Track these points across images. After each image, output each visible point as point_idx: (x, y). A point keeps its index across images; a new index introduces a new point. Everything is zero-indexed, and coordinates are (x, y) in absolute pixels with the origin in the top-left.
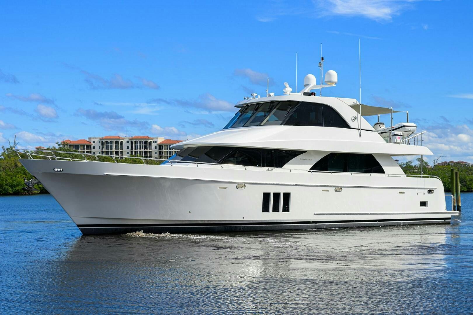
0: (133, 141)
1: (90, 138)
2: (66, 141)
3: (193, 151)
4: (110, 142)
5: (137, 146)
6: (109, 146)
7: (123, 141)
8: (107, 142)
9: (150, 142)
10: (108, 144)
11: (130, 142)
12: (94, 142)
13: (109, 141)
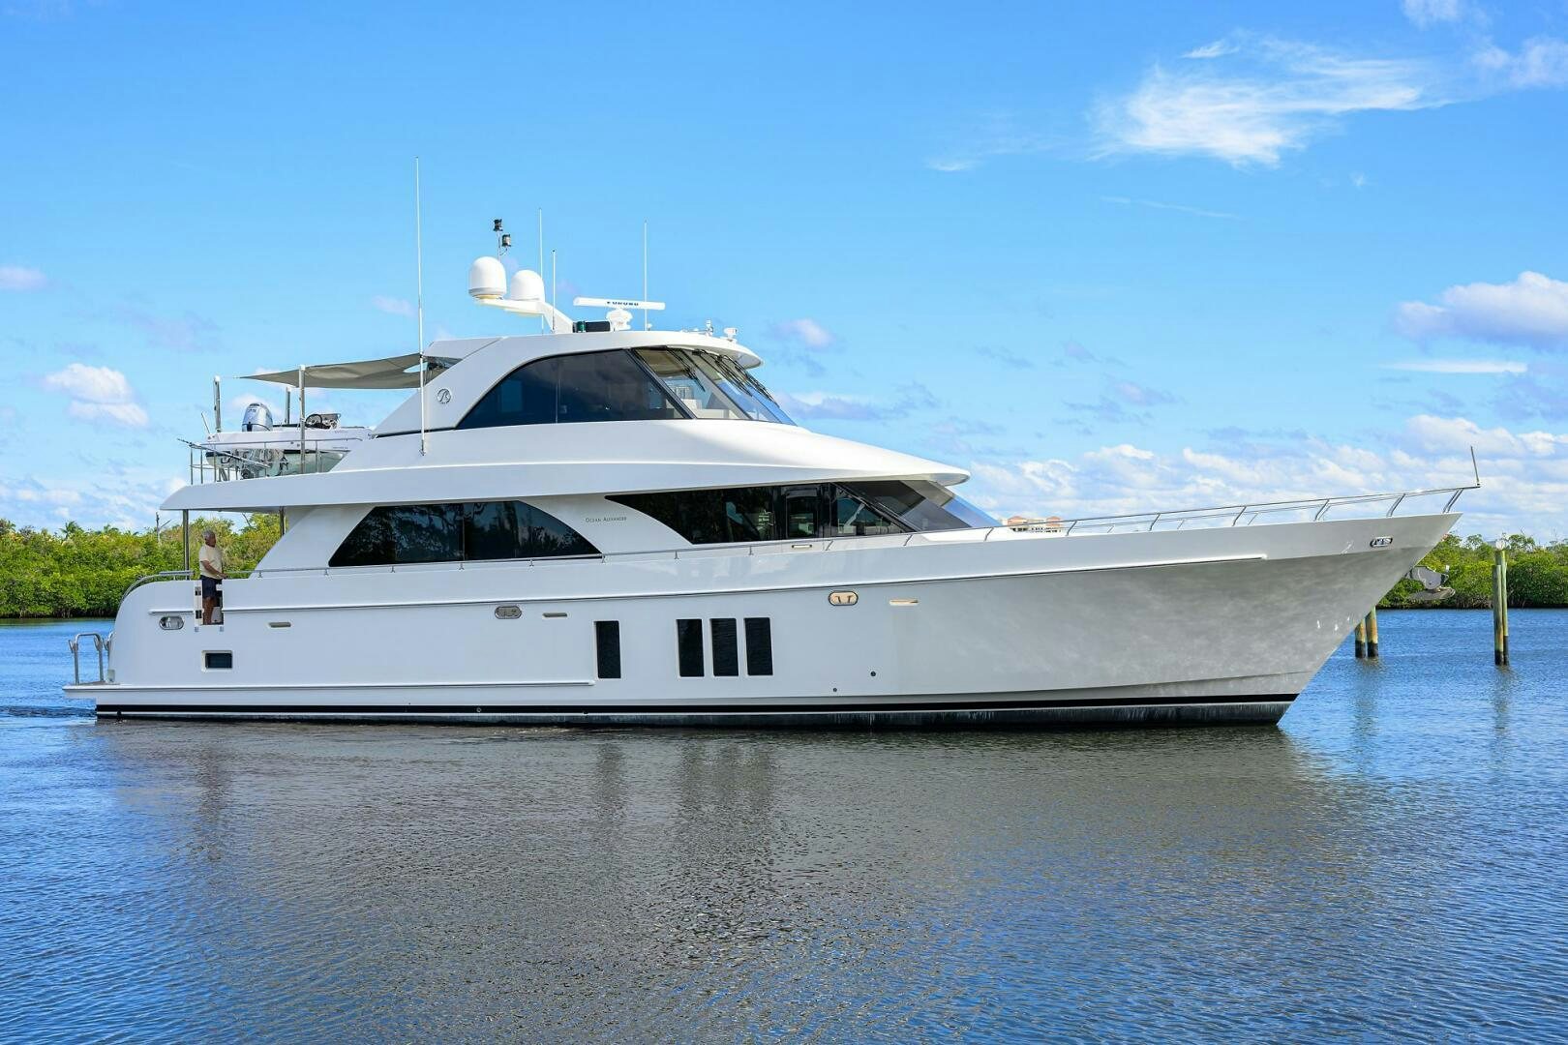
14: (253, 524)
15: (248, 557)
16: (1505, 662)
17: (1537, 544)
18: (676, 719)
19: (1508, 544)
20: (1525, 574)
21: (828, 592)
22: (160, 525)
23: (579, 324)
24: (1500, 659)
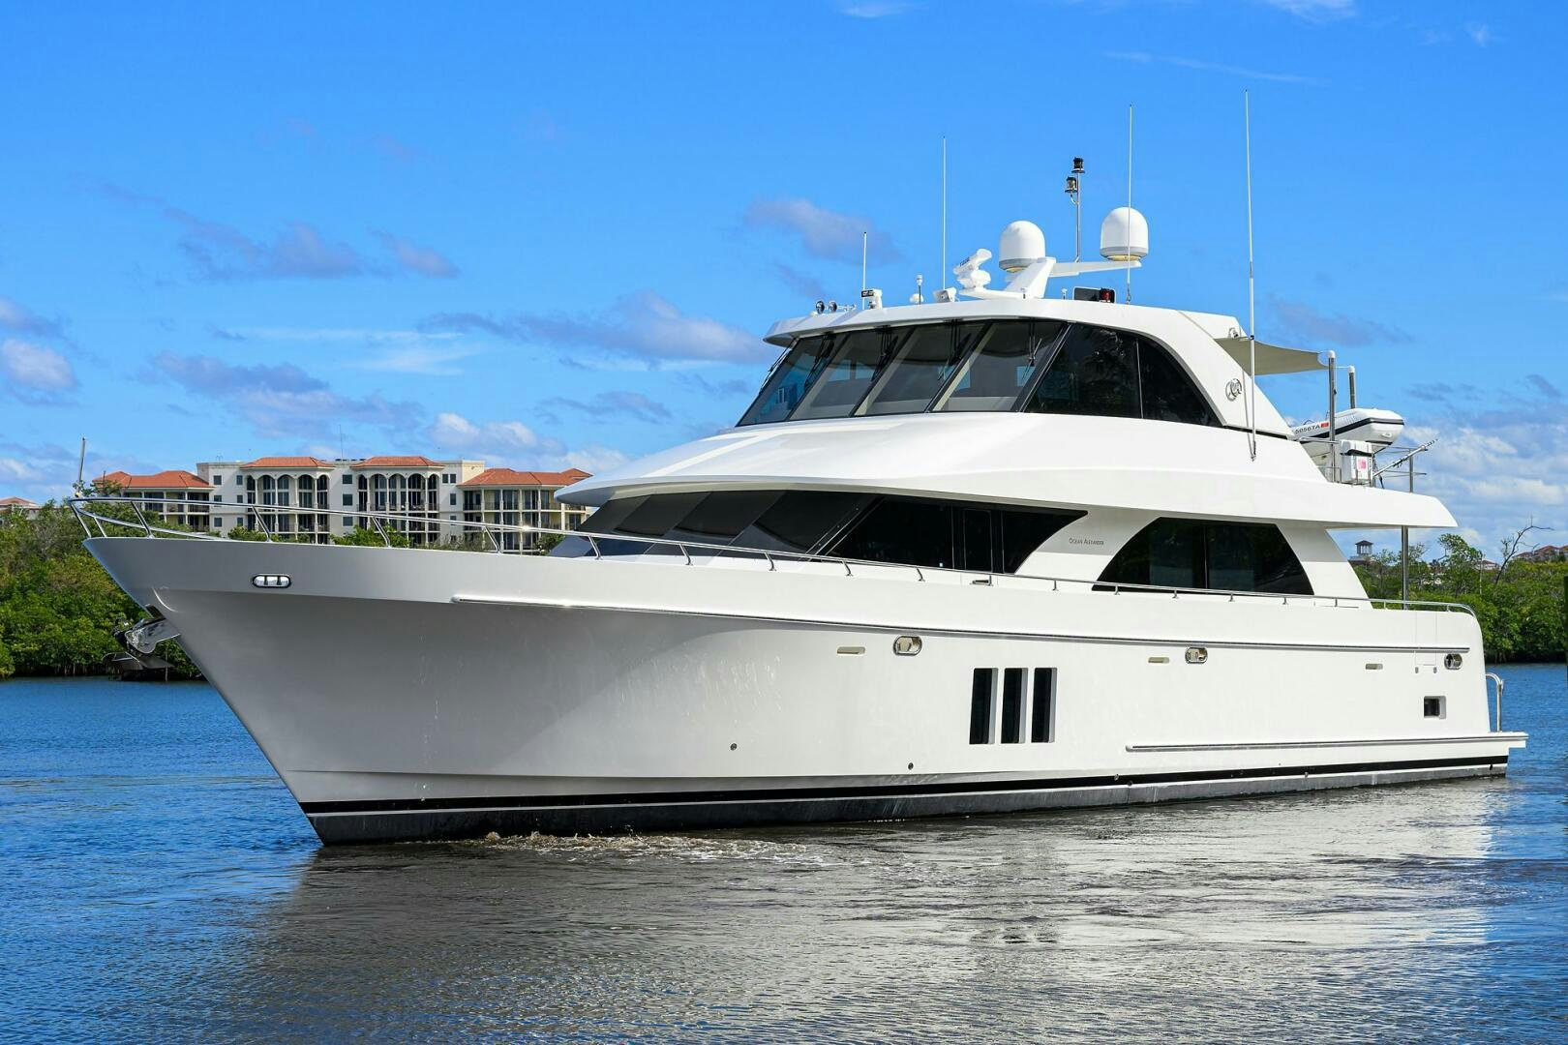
0: (368, 475)
1: (203, 467)
2: (113, 475)
3: (632, 514)
4: (279, 480)
5: (383, 494)
6: (274, 494)
7: (327, 474)
8: (266, 481)
9: (430, 479)
10: (274, 488)
11: (355, 481)
12: (218, 480)
13: (276, 476)
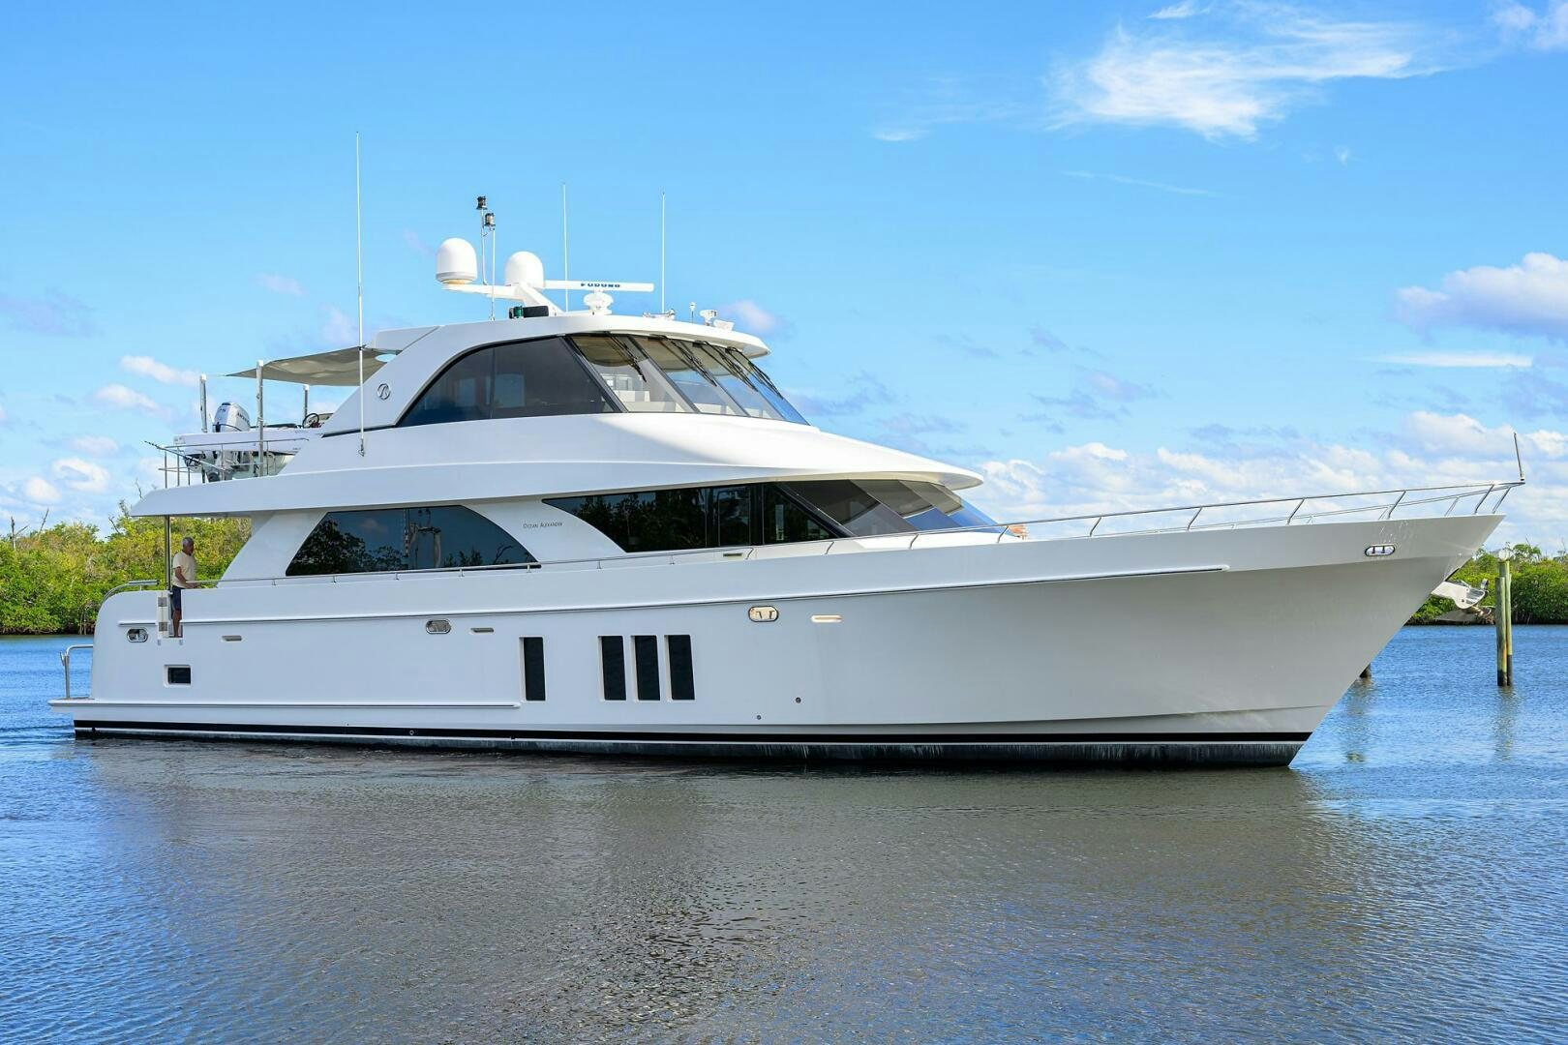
14: (122, 530)
15: (116, 567)
16: (1509, 683)
17: (1543, 554)
18: (601, 747)
19: (1512, 554)
20: (1530, 587)
21: (749, 606)
22: (16, 531)
23: (516, 309)
24: (1503, 681)
